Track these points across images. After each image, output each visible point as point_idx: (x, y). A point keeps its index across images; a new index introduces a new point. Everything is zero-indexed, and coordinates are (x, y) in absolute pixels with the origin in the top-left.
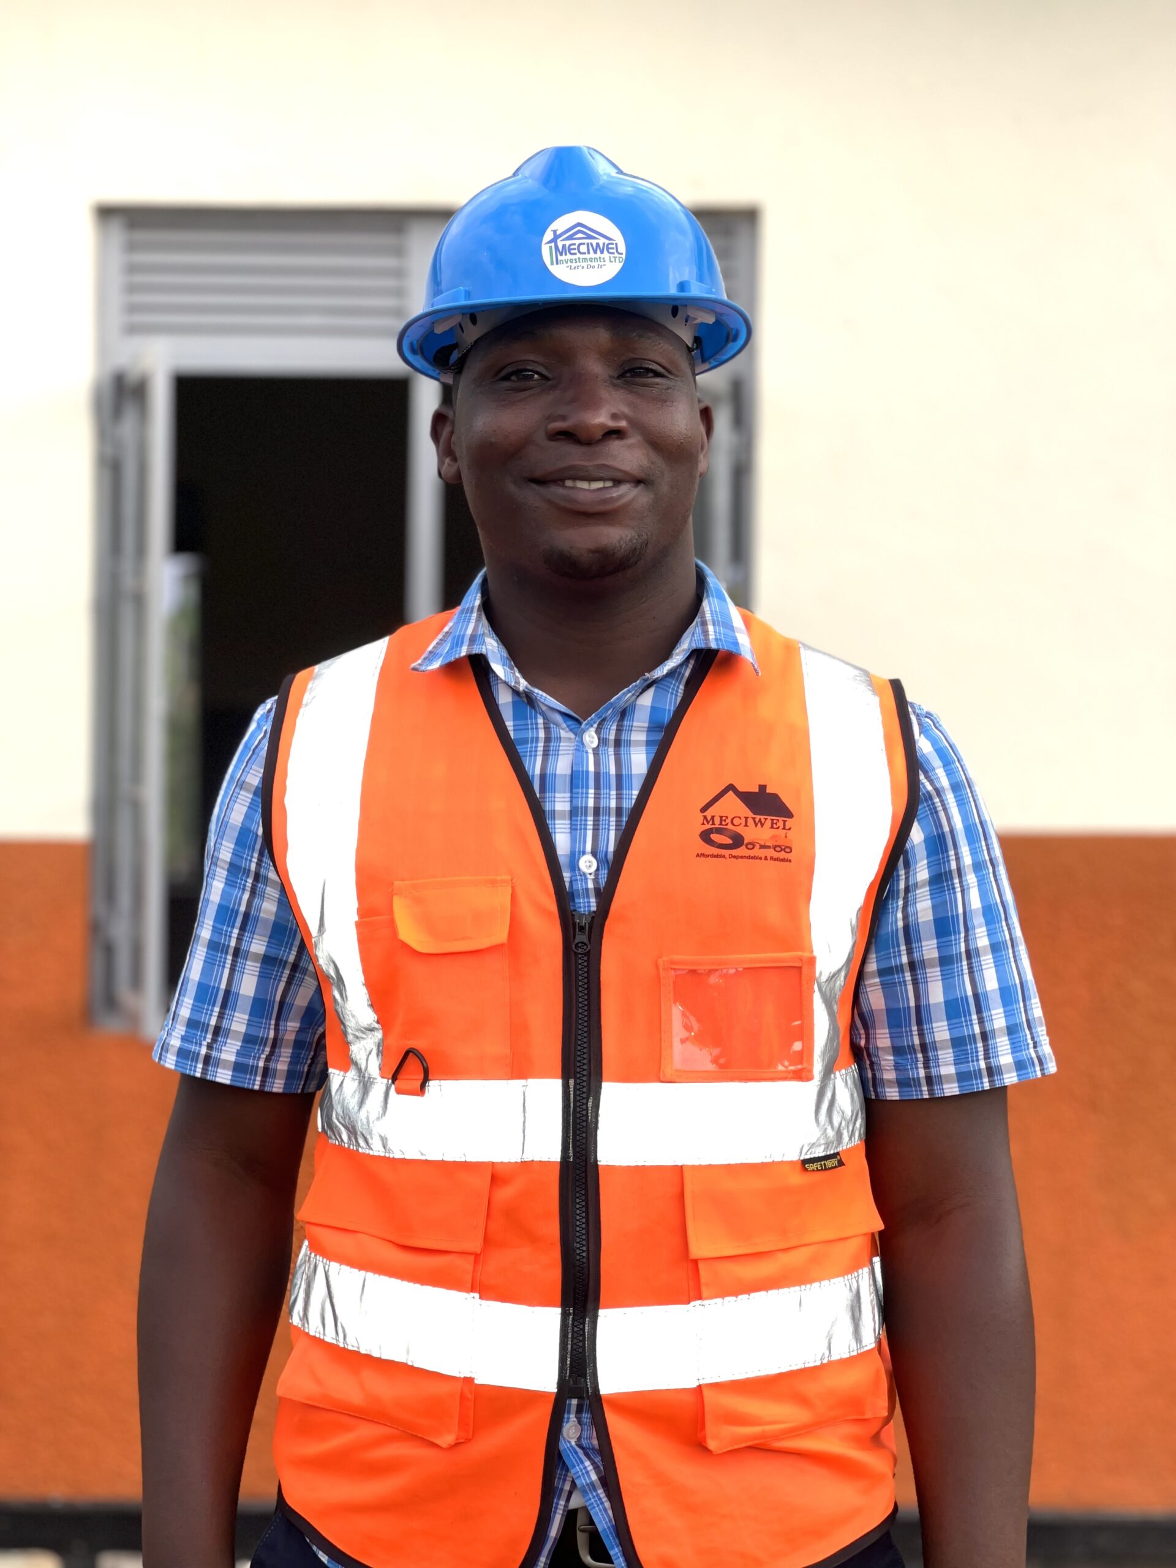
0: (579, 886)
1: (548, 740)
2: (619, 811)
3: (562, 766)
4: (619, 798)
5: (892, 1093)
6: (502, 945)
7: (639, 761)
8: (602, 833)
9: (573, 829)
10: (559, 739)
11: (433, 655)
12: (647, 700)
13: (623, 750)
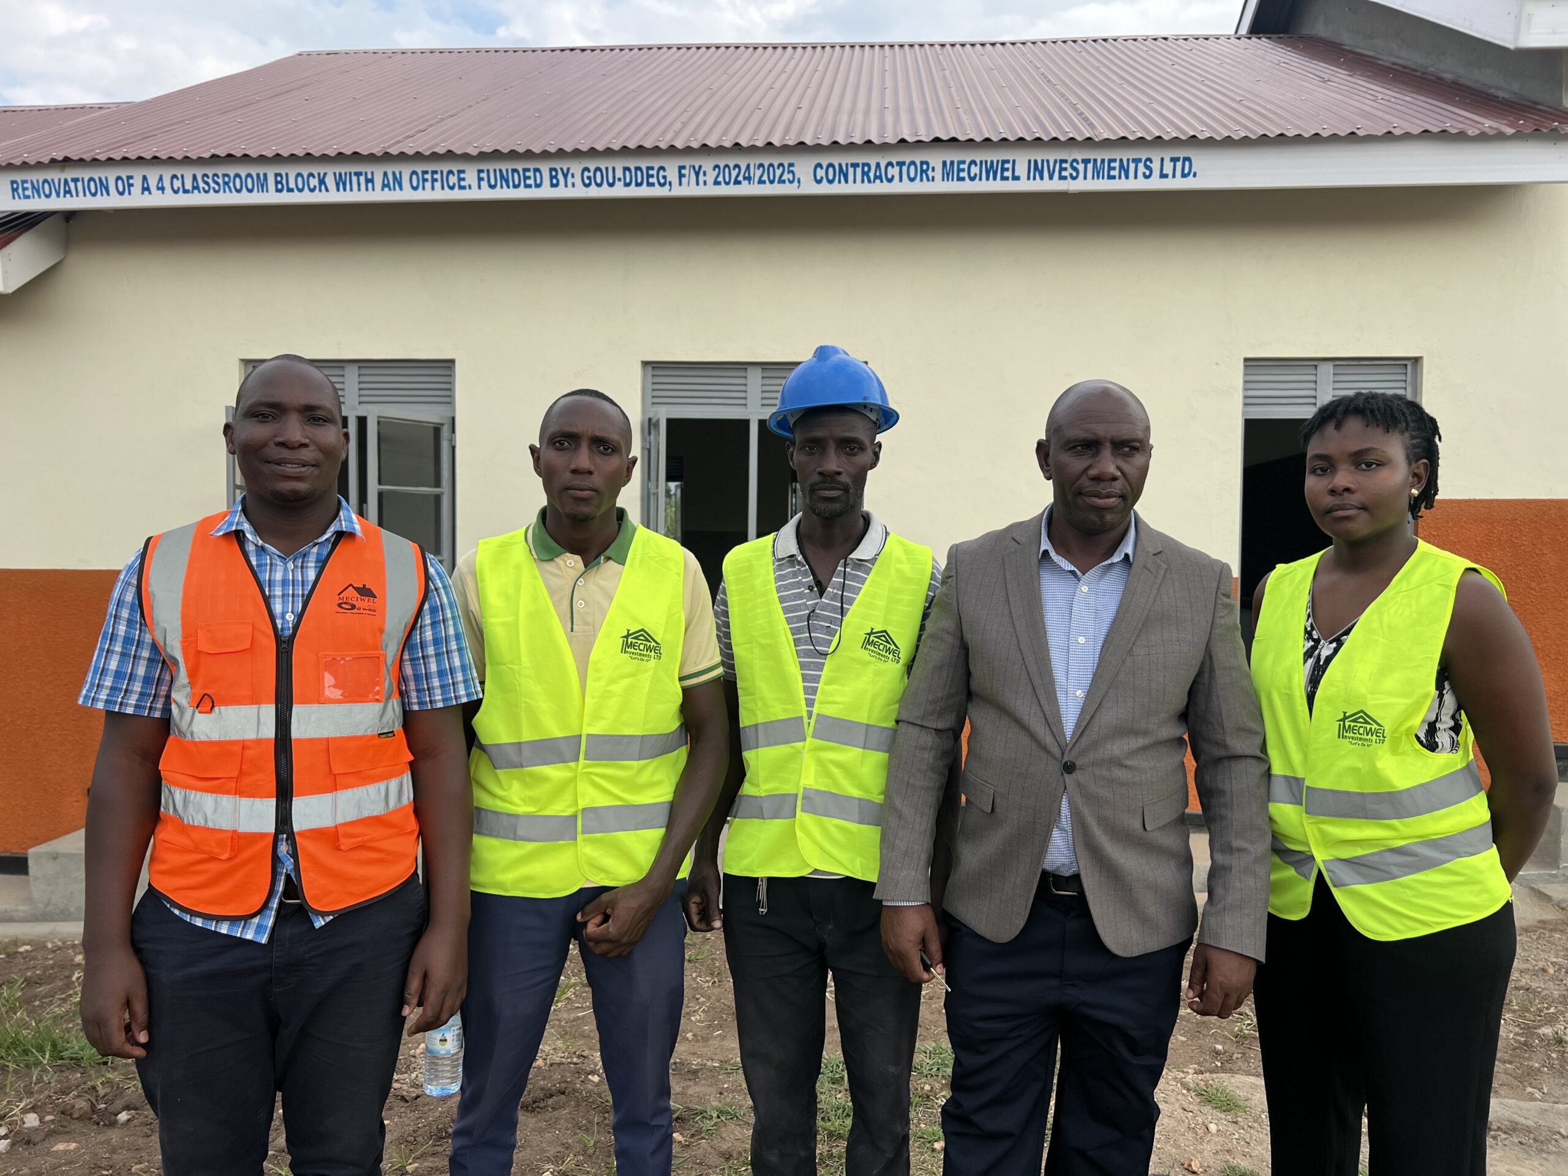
0: (286, 626)
1: (271, 564)
2: (303, 595)
3: (278, 576)
4: (303, 590)
5: (416, 708)
6: (247, 649)
7: (311, 575)
8: (296, 604)
9: (283, 602)
10: (276, 565)
11: (219, 530)
12: (315, 550)
13: (304, 570)
